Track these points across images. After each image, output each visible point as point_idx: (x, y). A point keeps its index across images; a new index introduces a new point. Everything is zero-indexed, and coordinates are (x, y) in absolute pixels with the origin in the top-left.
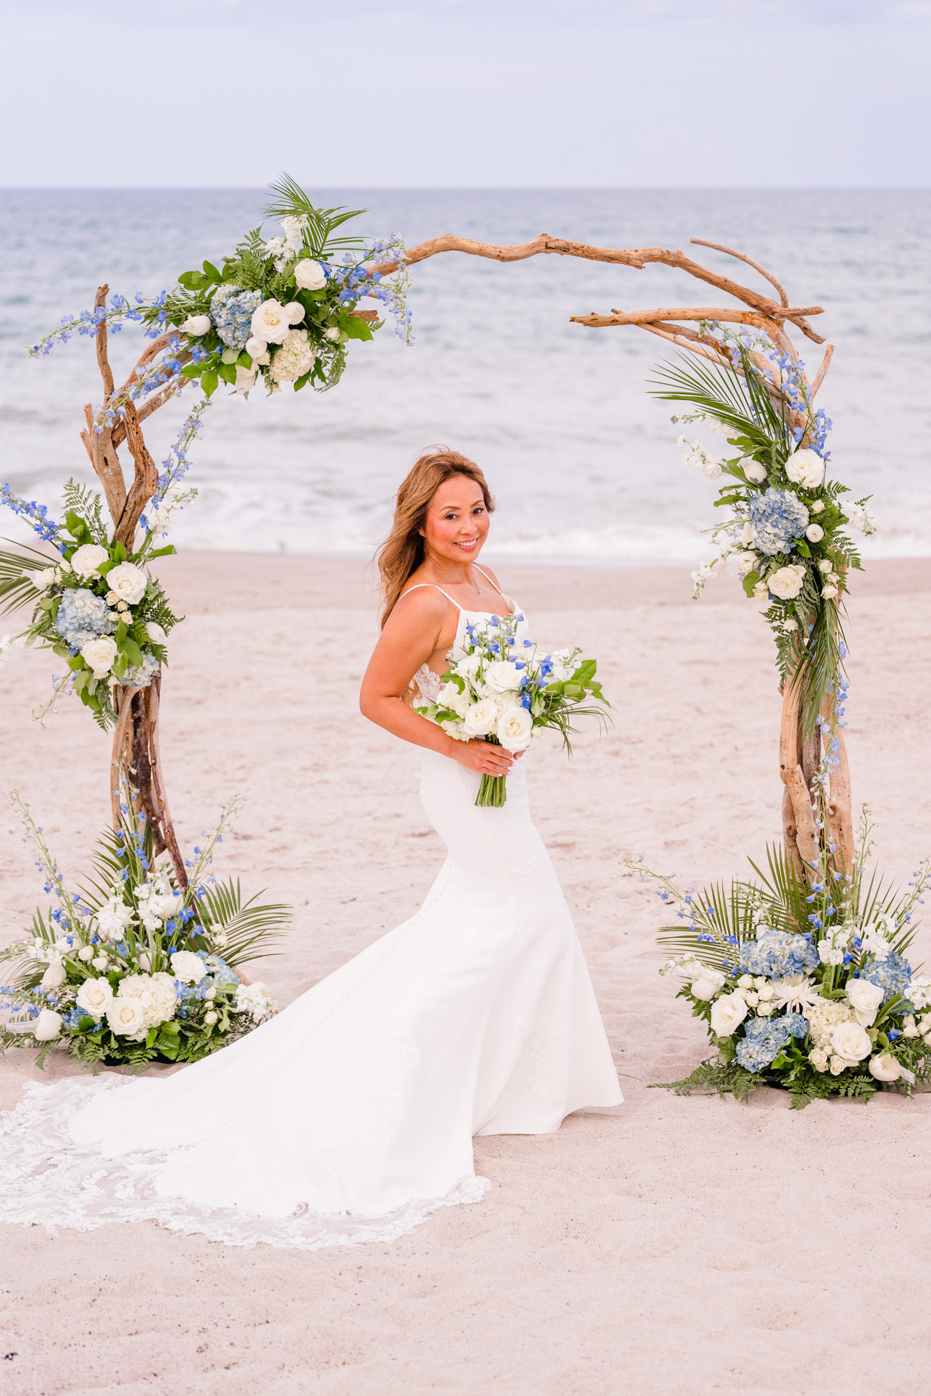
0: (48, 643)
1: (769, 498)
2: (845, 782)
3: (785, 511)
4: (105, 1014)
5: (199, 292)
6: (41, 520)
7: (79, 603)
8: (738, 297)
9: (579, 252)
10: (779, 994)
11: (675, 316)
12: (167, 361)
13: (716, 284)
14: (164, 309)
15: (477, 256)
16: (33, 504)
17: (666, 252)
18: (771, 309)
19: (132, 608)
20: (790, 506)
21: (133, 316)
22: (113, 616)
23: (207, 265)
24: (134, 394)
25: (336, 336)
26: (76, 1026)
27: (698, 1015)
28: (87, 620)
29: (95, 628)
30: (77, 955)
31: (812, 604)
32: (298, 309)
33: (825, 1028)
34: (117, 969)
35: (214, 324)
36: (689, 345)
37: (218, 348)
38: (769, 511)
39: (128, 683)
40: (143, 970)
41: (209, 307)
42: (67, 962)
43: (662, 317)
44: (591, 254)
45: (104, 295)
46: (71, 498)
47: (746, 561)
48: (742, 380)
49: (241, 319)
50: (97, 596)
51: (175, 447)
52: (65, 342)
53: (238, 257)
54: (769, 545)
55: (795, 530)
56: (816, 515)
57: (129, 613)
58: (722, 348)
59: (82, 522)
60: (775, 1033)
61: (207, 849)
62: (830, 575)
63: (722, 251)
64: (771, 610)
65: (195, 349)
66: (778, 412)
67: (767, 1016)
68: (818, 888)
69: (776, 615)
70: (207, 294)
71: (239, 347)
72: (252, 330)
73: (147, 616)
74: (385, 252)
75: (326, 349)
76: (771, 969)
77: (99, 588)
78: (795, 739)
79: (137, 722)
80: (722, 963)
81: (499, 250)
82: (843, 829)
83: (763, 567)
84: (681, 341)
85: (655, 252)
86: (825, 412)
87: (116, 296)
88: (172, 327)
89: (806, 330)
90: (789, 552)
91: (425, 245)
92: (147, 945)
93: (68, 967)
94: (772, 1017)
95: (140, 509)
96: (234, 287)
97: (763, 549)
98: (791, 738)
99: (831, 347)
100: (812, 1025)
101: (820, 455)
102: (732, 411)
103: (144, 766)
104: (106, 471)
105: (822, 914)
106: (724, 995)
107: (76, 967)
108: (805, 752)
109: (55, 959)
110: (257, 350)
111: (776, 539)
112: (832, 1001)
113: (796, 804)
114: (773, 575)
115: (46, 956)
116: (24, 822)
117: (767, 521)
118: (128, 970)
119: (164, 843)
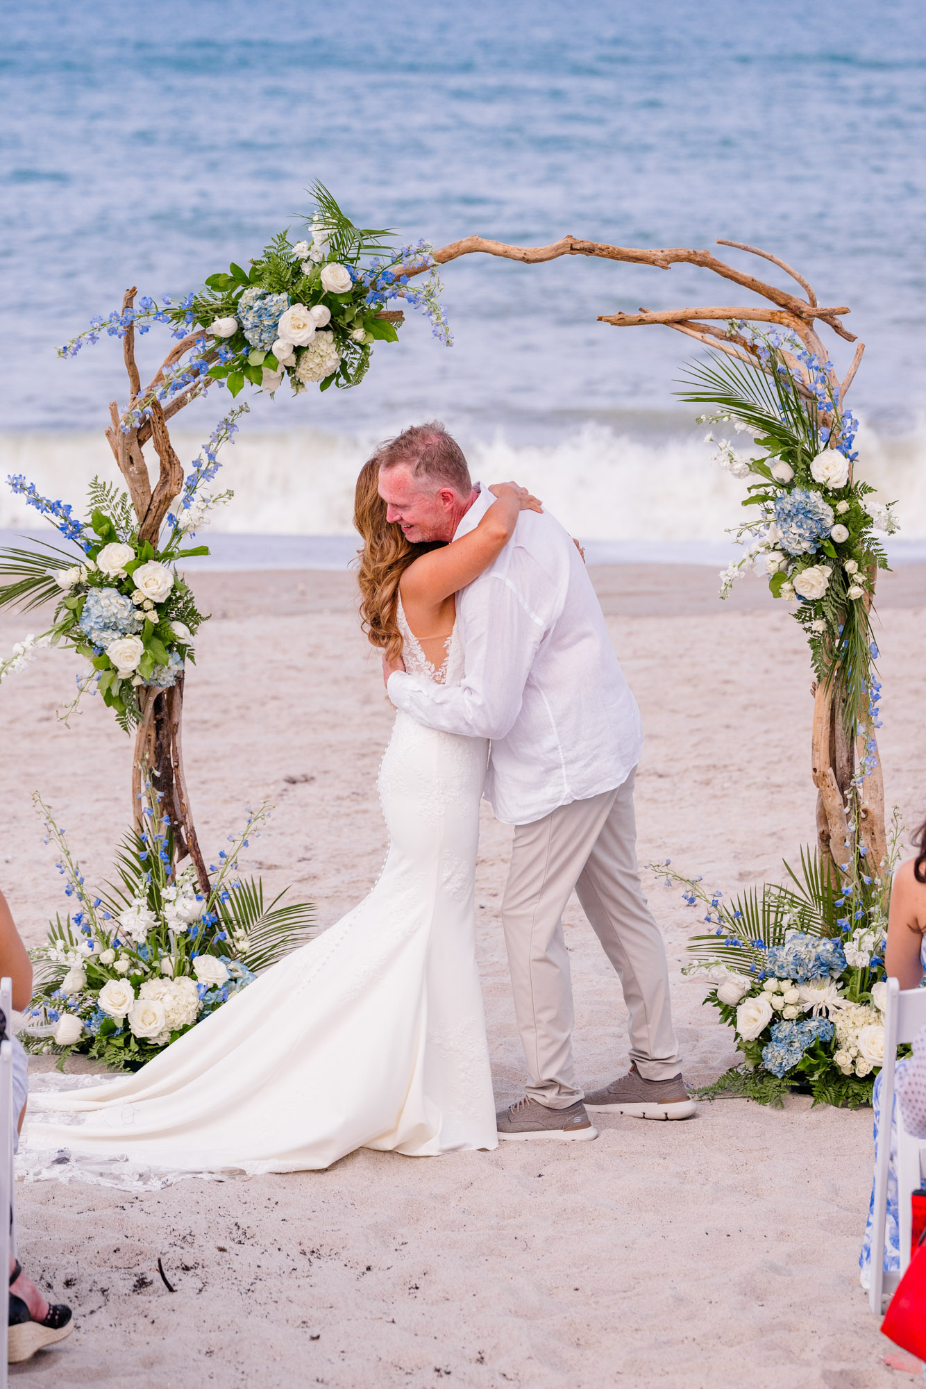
0: (71, 642)
1: (795, 499)
2: (877, 786)
3: (809, 511)
4: (127, 1015)
5: (226, 293)
6: (65, 518)
7: (104, 602)
8: (766, 297)
9: (605, 253)
10: (806, 997)
11: (704, 315)
12: (194, 361)
13: (743, 284)
14: (191, 310)
15: (503, 257)
16: (58, 503)
17: (693, 252)
18: (799, 308)
19: (158, 607)
20: (815, 507)
21: (161, 318)
22: (139, 615)
23: (234, 267)
24: (161, 394)
25: (362, 337)
26: (97, 1030)
27: (726, 1020)
28: (113, 620)
29: (120, 627)
30: (98, 959)
31: (840, 604)
32: (323, 312)
33: (851, 1031)
34: (139, 973)
35: (240, 326)
36: (716, 344)
37: (245, 349)
38: (794, 511)
39: (153, 683)
40: (164, 974)
41: (236, 309)
42: (88, 965)
43: (690, 316)
44: (617, 254)
45: (132, 297)
46: (97, 496)
47: (772, 561)
48: (771, 379)
49: (268, 322)
50: (122, 595)
51: (207, 448)
52: (94, 343)
53: (265, 259)
54: (794, 545)
55: (820, 531)
56: (841, 516)
57: (155, 612)
58: (750, 347)
59: (108, 520)
60: (800, 1036)
61: (232, 854)
62: (855, 576)
64: (800, 611)
65: (222, 349)
67: (793, 1020)
68: (847, 892)
69: (806, 616)
70: (234, 295)
71: (266, 348)
72: (279, 333)
73: (171, 615)
74: (412, 257)
75: (352, 350)
76: (797, 973)
77: (125, 586)
78: (827, 742)
79: (159, 725)
80: (749, 968)
81: (524, 252)
82: (875, 833)
83: (791, 568)
84: (709, 340)
85: (681, 252)
86: (852, 413)
87: (145, 298)
88: (199, 327)
89: (837, 328)
90: (815, 552)
91: (451, 247)
92: (169, 951)
93: (89, 970)
94: (798, 1020)
95: (165, 507)
96: (261, 290)
97: (789, 550)
98: (823, 741)
99: (863, 346)
100: (838, 1029)
101: (846, 456)
102: (759, 411)
103: (167, 768)
104: (131, 469)
105: (851, 917)
106: (750, 999)
107: (96, 971)
108: (838, 755)
109: (76, 961)
110: (282, 351)
111: (801, 539)
112: (858, 1005)
113: (828, 808)
114: (798, 576)
115: (67, 959)
116: (45, 824)
117: (792, 521)
118: (150, 974)
119: (186, 848)
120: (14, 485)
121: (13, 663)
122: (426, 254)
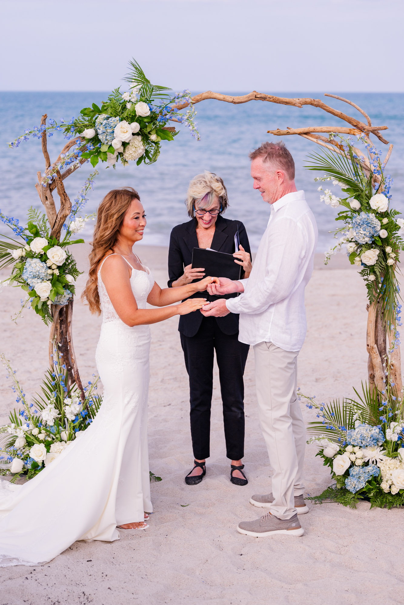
0: (19, 284)
1: (362, 217)
2: (397, 353)
3: (369, 223)
4: (43, 460)
5: (90, 118)
6: (16, 226)
7: (33, 265)
8: (348, 122)
9: (271, 100)
10: (366, 455)
11: (317, 131)
12: (76, 151)
13: (337, 115)
14: (73, 126)
15: (223, 101)
17: (312, 100)
18: (363, 127)
19: (59, 267)
20: (372, 221)
21: (59, 129)
22: (50, 272)
23: (94, 105)
24: (60, 167)
25: (155, 138)
26: (30, 466)
27: (327, 464)
28: (38, 273)
29: (41, 277)
30: (31, 432)
31: (382, 267)
32: (136, 126)
33: (388, 471)
34: (50, 439)
35: (97, 133)
36: (323, 144)
37: (99, 144)
38: (362, 223)
39: (58, 303)
40: (62, 440)
41: (95, 125)
42: (26, 435)
43: (311, 131)
44: (277, 100)
45: (45, 119)
46: (31, 215)
47: (351, 247)
49: (110, 130)
50: (42, 262)
52: (27, 141)
53: (109, 101)
54: (361, 239)
55: (374, 232)
56: (384, 225)
57: (57, 270)
58: (339, 146)
59: (36, 227)
60: (364, 474)
61: (95, 383)
62: (391, 254)
63: (340, 100)
64: (362, 271)
65: (88, 145)
67: (360, 466)
68: (385, 404)
69: (365, 273)
70: (94, 119)
71: (109, 143)
72: (115, 136)
73: (66, 271)
74: (180, 99)
75: (151, 145)
76: (362, 443)
77: (43, 258)
78: (374, 332)
79: (61, 322)
80: (338, 439)
81: (233, 98)
82: (397, 375)
83: (359, 250)
84: (320, 143)
85: (308, 100)
87: (51, 119)
89: (379, 138)
90: (371, 242)
92: (65, 428)
93: (27, 437)
94: (362, 466)
95: (63, 221)
96: (107, 115)
97: (359, 241)
98: (372, 332)
100: (382, 470)
101: (387, 197)
102: (344, 175)
103: (65, 342)
104: (46, 203)
105: (386, 416)
106: (339, 455)
107: (30, 438)
108: (379, 338)
109: (21, 434)
110: (117, 144)
111: (365, 236)
112: (391, 458)
113: (374, 363)
114: (363, 254)
115: (16, 432)
116: (7, 369)
117: (361, 228)
118: (55, 439)
119: (74, 379)
122: (187, 98)
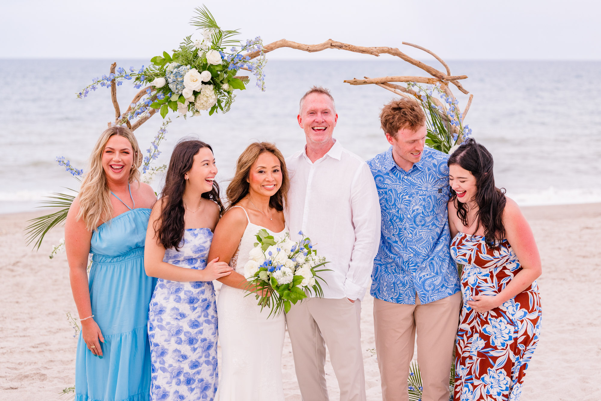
5: (160, 66)
8: (426, 71)
9: (347, 48)
11: (395, 80)
12: (146, 101)
13: (415, 64)
14: (143, 75)
15: (297, 49)
16: (81, 170)
17: (390, 49)
18: (442, 77)
21: (128, 78)
23: (165, 53)
24: (130, 117)
25: (227, 88)
32: (208, 74)
35: (167, 82)
36: (402, 94)
37: (169, 93)
41: (165, 74)
43: (388, 80)
44: (353, 49)
45: (114, 68)
48: (428, 111)
49: (180, 79)
51: (153, 143)
52: (94, 90)
53: (180, 50)
58: (418, 96)
63: (418, 48)
65: (159, 95)
66: (446, 127)
70: (165, 67)
71: (179, 93)
72: (184, 84)
74: (252, 46)
75: (223, 95)
81: (308, 46)
84: (398, 92)
85: (384, 48)
86: (468, 126)
87: (120, 68)
89: (459, 87)
91: (272, 44)
96: (177, 64)
99: (472, 96)
110: (188, 94)
116: (74, 328)
120: (60, 162)
121: (59, 248)
122: (259, 45)
